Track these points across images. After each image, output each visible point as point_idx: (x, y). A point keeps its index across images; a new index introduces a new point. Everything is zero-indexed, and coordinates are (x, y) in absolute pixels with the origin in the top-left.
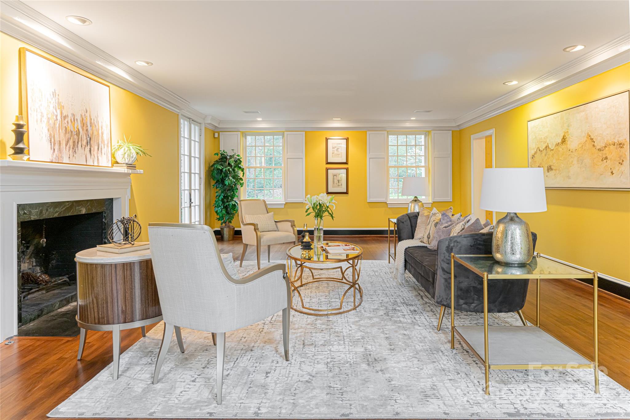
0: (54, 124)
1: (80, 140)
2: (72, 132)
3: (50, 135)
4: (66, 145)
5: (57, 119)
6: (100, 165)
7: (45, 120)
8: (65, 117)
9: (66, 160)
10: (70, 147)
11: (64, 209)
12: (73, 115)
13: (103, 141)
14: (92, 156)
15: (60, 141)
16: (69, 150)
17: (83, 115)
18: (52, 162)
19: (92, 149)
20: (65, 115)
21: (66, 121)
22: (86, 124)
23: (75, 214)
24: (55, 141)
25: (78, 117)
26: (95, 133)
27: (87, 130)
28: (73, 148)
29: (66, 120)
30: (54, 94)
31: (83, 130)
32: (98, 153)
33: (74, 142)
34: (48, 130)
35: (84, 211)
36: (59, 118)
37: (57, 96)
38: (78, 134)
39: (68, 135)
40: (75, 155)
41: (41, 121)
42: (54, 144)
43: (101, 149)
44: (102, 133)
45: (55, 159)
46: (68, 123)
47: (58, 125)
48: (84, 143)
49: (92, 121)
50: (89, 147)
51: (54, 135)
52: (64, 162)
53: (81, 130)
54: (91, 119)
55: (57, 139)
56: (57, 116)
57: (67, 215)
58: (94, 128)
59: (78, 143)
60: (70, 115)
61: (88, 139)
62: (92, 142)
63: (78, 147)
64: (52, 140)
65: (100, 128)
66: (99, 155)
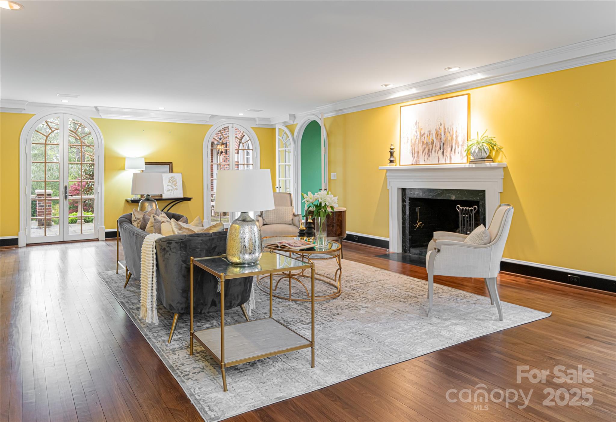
0: (415, 142)
1: (434, 147)
2: (427, 143)
3: (412, 149)
4: (423, 153)
5: (417, 138)
6: (452, 162)
7: (410, 141)
8: (422, 135)
9: (422, 162)
10: (425, 154)
11: (436, 194)
12: (429, 131)
13: (457, 142)
14: (444, 157)
15: (418, 151)
16: (425, 156)
17: (438, 128)
18: (412, 165)
19: (445, 151)
20: (422, 134)
21: (423, 138)
22: (440, 134)
23: (445, 198)
24: (415, 151)
25: (434, 132)
26: (449, 138)
27: (441, 139)
28: (428, 154)
29: (424, 136)
30: (416, 124)
31: (437, 139)
32: (450, 153)
33: (429, 150)
34: (411, 146)
35: (453, 198)
36: (418, 137)
37: (418, 124)
38: (432, 143)
39: (424, 146)
40: (429, 158)
41: (407, 142)
42: (415, 153)
43: (455, 150)
44: (457, 137)
45: (415, 162)
46: (425, 138)
47: (417, 142)
48: (438, 148)
49: (447, 130)
50: (442, 150)
51: (415, 149)
52: (420, 164)
53: (435, 140)
54: (445, 129)
55: (416, 150)
56: (417, 136)
57: (439, 198)
58: (448, 135)
59: (432, 149)
60: (426, 133)
61: (442, 145)
62: (445, 146)
63: (431, 152)
64: (413, 152)
65: (454, 133)
66: (452, 155)
